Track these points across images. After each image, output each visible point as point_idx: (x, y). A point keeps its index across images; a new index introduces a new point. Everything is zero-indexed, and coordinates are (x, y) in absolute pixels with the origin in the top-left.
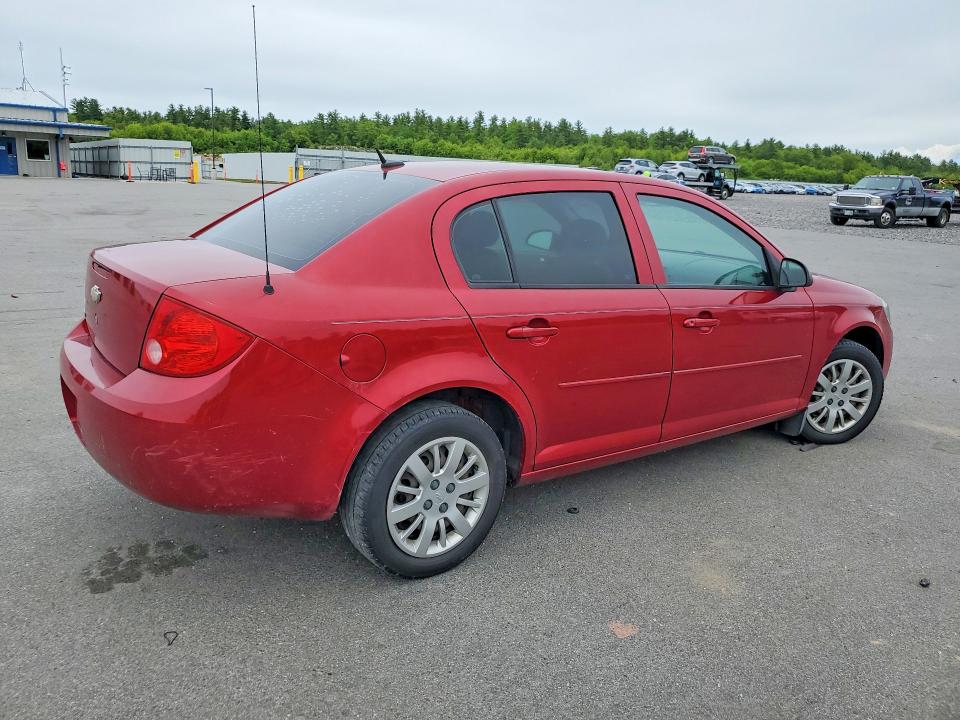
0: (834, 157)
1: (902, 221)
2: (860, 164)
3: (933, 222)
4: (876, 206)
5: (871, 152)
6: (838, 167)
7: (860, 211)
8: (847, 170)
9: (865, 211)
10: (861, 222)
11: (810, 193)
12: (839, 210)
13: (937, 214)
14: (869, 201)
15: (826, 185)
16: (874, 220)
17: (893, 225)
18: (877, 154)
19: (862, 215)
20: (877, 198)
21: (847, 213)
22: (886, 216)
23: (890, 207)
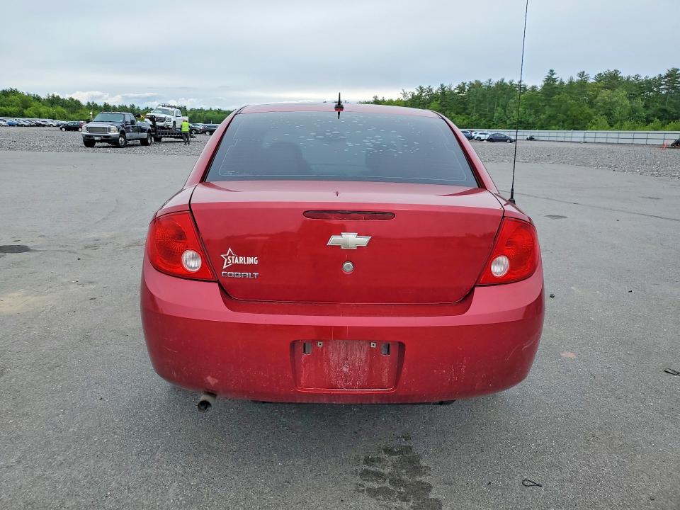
0: (12, 98)
1: (130, 143)
2: (33, 103)
3: (144, 142)
4: (114, 133)
5: (39, 95)
6: (18, 105)
7: (105, 137)
8: (26, 107)
9: (108, 137)
10: (106, 144)
11: (11, 125)
12: (90, 136)
13: (146, 137)
14: (109, 130)
15: (21, 119)
16: (114, 143)
17: (126, 146)
18: (43, 96)
19: (106, 139)
20: (114, 128)
21: (96, 138)
22: (121, 139)
23: (123, 133)
